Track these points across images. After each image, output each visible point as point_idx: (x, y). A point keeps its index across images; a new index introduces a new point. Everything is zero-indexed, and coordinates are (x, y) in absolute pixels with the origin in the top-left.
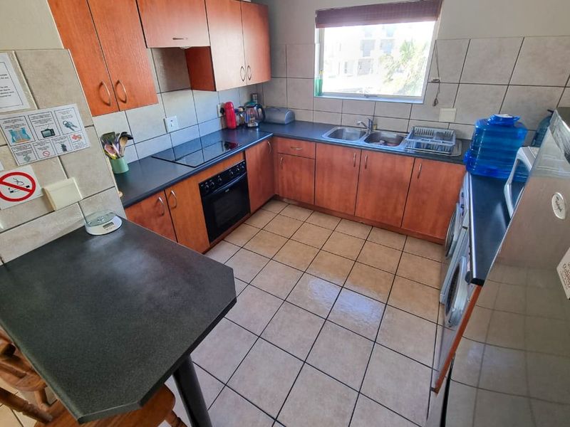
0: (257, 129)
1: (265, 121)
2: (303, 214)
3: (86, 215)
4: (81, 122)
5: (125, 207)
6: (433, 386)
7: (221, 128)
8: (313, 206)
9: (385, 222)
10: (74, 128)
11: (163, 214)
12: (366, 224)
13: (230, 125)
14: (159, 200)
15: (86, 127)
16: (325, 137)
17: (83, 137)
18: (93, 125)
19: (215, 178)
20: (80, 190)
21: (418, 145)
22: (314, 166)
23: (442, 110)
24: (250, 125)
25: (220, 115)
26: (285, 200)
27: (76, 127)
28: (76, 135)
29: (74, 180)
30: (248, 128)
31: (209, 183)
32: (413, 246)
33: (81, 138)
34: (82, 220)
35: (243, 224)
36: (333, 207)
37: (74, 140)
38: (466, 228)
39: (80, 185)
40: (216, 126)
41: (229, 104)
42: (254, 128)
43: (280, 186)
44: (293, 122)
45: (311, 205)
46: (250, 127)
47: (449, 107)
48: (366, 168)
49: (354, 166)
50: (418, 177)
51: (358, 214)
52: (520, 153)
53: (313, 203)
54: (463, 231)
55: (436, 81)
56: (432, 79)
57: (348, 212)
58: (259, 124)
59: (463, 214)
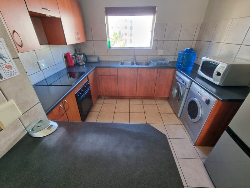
0: (85, 66)
1: (88, 61)
2: (114, 101)
3: (26, 126)
4: (10, 54)
5: (47, 114)
6: (194, 144)
7: (66, 67)
8: (118, 96)
9: (148, 96)
10: (4, 59)
11: (63, 115)
12: (139, 99)
13: (71, 64)
14: (60, 106)
15: (13, 59)
16: (120, 65)
17: (13, 67)
18: (18, 58)
19: (80, 91)
20: (19, 108)
21: (158, 64)
22: (117, 79)
23: (159, 51)
24: (81, 64)
25: (65, 60)
26: (103, 97)
27: (6, 58)
28: (8, 65)
29: (12, 101)
30: (80, 65)
31: (79, 94)
32: (159, 102)
33: (11, 68)
34: (24, 130)
35: (90, 112)
36: (127, 95)
37: (6, 69)
38: (187, 88)
39: (18, 105)
40: (63, 66)
41: (68, 54)
42: (83, 65)
43: (101, 91)
44: (99, 62)
45: (117, 96)
46: (81, 65)
47: (161, 50)
48: (140, 76)
49: (135, 76)
50: (159, 76)
51: (137, 95)
52: (204, 59)
53: (118, 95)
54: (187, 90)
55: (156, 40)
56: (155, 39)
57: (133, 95)
58: (85, 63)
59: (186, 84)
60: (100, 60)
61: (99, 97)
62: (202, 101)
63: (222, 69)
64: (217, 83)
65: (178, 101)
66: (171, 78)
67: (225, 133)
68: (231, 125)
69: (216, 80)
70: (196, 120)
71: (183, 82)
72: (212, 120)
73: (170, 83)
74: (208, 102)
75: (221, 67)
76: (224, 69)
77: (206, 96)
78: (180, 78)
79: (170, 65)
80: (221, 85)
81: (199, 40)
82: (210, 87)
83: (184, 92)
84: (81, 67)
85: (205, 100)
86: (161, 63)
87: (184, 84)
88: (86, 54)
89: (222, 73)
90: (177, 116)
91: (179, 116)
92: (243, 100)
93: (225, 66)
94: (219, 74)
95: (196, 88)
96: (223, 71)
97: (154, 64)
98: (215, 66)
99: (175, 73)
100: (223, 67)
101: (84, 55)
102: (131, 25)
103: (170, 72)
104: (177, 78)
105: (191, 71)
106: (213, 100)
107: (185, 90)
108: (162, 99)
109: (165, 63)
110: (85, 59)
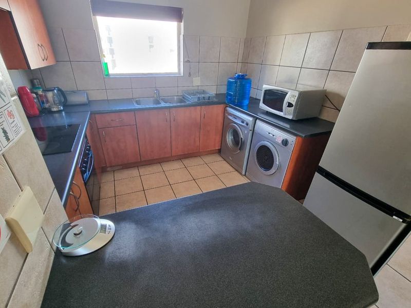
0: (63, 112)
1: (68, 104)
2: (134, 172)
10: (2, 96)
11: (77, 210)
12: (176, 160)
14: (70, 195)
21: (199, 99)
22: (135, 130)
23: (194, 78)
24: (55, 109)
26: (109, 169)
28: (9, 109)
30: (52, 113)
31: (83, 167)
32: (208, 159)
38: (251, 130)
41: (23, 89)
42: (59, 112)
44: (90, 102)
46: (55, 112)
47: (196, 77)
48: (174, 121)
49: (167, 121)
50: (204, 118)
51: (174, 154)
52: (266, 87)
53: (140, 160)
54: (251, 132)
55: (188, 61)
56: (186, 60)
57: (167, 156)
58: (63, 107)
59: (247, 124)
60: (90, 100)
61: (104, 170)
62: (277, 143)
63: (293, 99)
64: (290, 117)
65: (239, 151)
66: (220, 118)
67: (317, 175)
68: (323, 163)
69: (288, 113)
70: (273, 171)
71: (243, 122)
72: (293, 164)
73: (220, 127)
74: (285, 143)
75: (291, 97)
76: (296, 98)
77: (280, 135)
78: (236, 117)
79: (215, 100)
80: (294, 119)
81: (245, 62)
82: (281, 123)
83: (246, 136)
84: (57, 115)
85: (281, 140)
86: (204, 97)
87: (244, 124)
88: (63, 89)
89: (294, 103)
90: (241, 174)
91: (243, 173)
92: (330, 132)
93: (297, 94)
94: (290, 105)
95: (263, 128)
96: (295, 100)
97: (193, 99)
98: (284, 95)
99: (226, 110)
100: (294, 95)
101: (59, 90)
102: (109, 35)
103: (218, 109)
104: (231, 118)
105: (247, 105)
106: (292, 139)
107: (248, 133)
108: (211, 153)
109: (209, 97)
110: (63, 100)
